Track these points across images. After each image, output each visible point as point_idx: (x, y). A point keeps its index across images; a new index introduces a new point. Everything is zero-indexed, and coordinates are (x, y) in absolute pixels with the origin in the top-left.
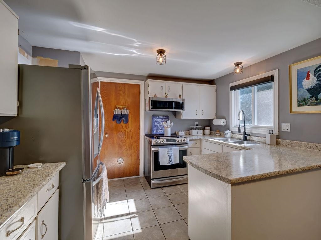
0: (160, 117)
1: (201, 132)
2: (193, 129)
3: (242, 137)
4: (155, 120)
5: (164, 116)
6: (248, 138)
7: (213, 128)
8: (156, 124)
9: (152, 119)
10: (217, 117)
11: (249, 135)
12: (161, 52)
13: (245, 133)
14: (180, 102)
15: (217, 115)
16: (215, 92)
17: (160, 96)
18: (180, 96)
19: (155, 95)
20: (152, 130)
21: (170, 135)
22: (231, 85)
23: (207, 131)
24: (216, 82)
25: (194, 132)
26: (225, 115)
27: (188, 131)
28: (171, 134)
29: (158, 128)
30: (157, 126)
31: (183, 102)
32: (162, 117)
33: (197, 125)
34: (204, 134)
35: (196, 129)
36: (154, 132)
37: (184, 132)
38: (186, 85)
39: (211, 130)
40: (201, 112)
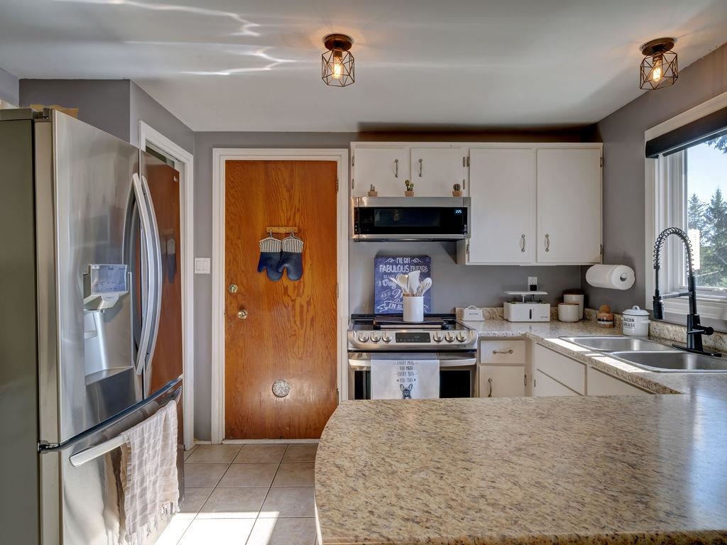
0: (401, 260)
1: (543, 310)
2: (516, 300)
4: (383, 268)
5: (412, 257)
6: (707, 340)
7: (594, 299)
8: (385, 282)
9: (376, 265)
10: (607, 258)
11: (709, 331)
12: (338, 44)
13: (694, 320)
14: (454, 209)
15: (609, 250)
16: (599, 169)
17: (391, 193)
18: (457, 187)
19: (372, 190)
20: (373, 300)
22: (650, 135)
23: (569, 310)
24: (602, 130)
25: (517, 311)
26: (632, 253)
27: (499, 308)
29: (392, 296)
30: (389, 288)
31: (465, 210)
32: (407, 260)
33: (533, 288)
34: (555, 317)
35: (529, 300)
36: (381, 308)
37: (480, 311)
38: (480, 150)
39: (587, 304)
40: (542, 239)
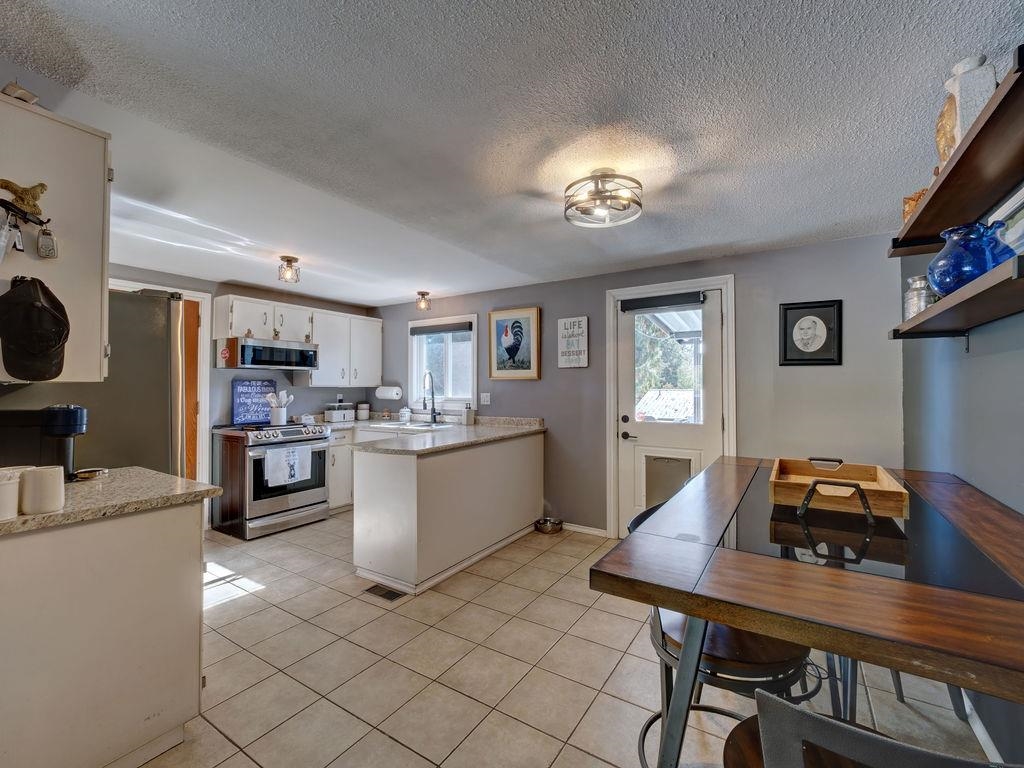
0: (254, 383)
1: (351, 413)
2: (333, 408)
3: (429, 418)
4: (240, 389)
5: (264, 381)
6: (438, 418)
7: (376, 406)
8: (243, 399)
9: (233, 387)
10: (385, 383)
11: (440, 414)
12: (289, 261)
13: (433, 410)
14: (308, 351)
15: (385, 378)
16: (381, 334)
17: (261, 338)
18: (307, 337)
19: (249, 331)
20: (231, 413)
21: (285, 423)
22: (411, 324)
23: (364, 412)
24: (381, 311)
25: (337, 415)
26: (400, 381)
27: (322, 413)
28: (288, 422)
29: (248, 410)
30: (245, 404)
31: (315, 352)
32: (259, 383)
33: (341, 401)
34: (356, 419)
35: (340, 408)
36: (238, 420)
37: (312, 417)
38: (321, 315)
39: (371, 410)
40: (353, 372)
